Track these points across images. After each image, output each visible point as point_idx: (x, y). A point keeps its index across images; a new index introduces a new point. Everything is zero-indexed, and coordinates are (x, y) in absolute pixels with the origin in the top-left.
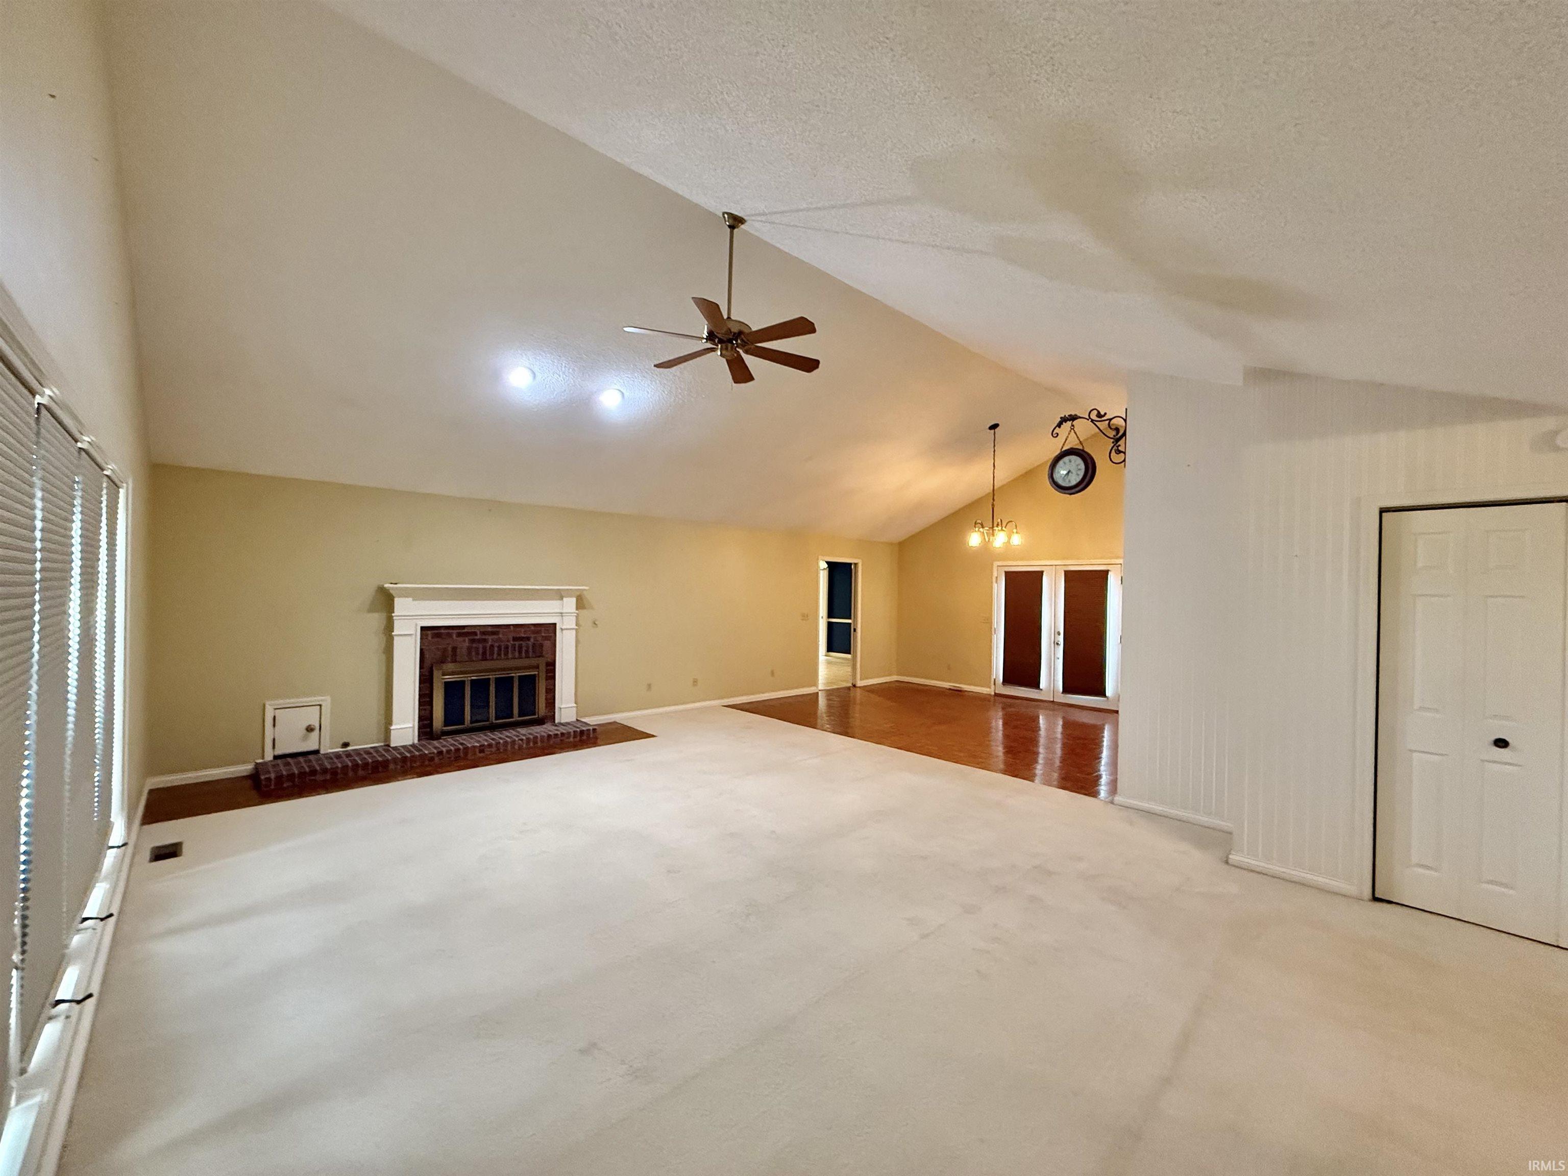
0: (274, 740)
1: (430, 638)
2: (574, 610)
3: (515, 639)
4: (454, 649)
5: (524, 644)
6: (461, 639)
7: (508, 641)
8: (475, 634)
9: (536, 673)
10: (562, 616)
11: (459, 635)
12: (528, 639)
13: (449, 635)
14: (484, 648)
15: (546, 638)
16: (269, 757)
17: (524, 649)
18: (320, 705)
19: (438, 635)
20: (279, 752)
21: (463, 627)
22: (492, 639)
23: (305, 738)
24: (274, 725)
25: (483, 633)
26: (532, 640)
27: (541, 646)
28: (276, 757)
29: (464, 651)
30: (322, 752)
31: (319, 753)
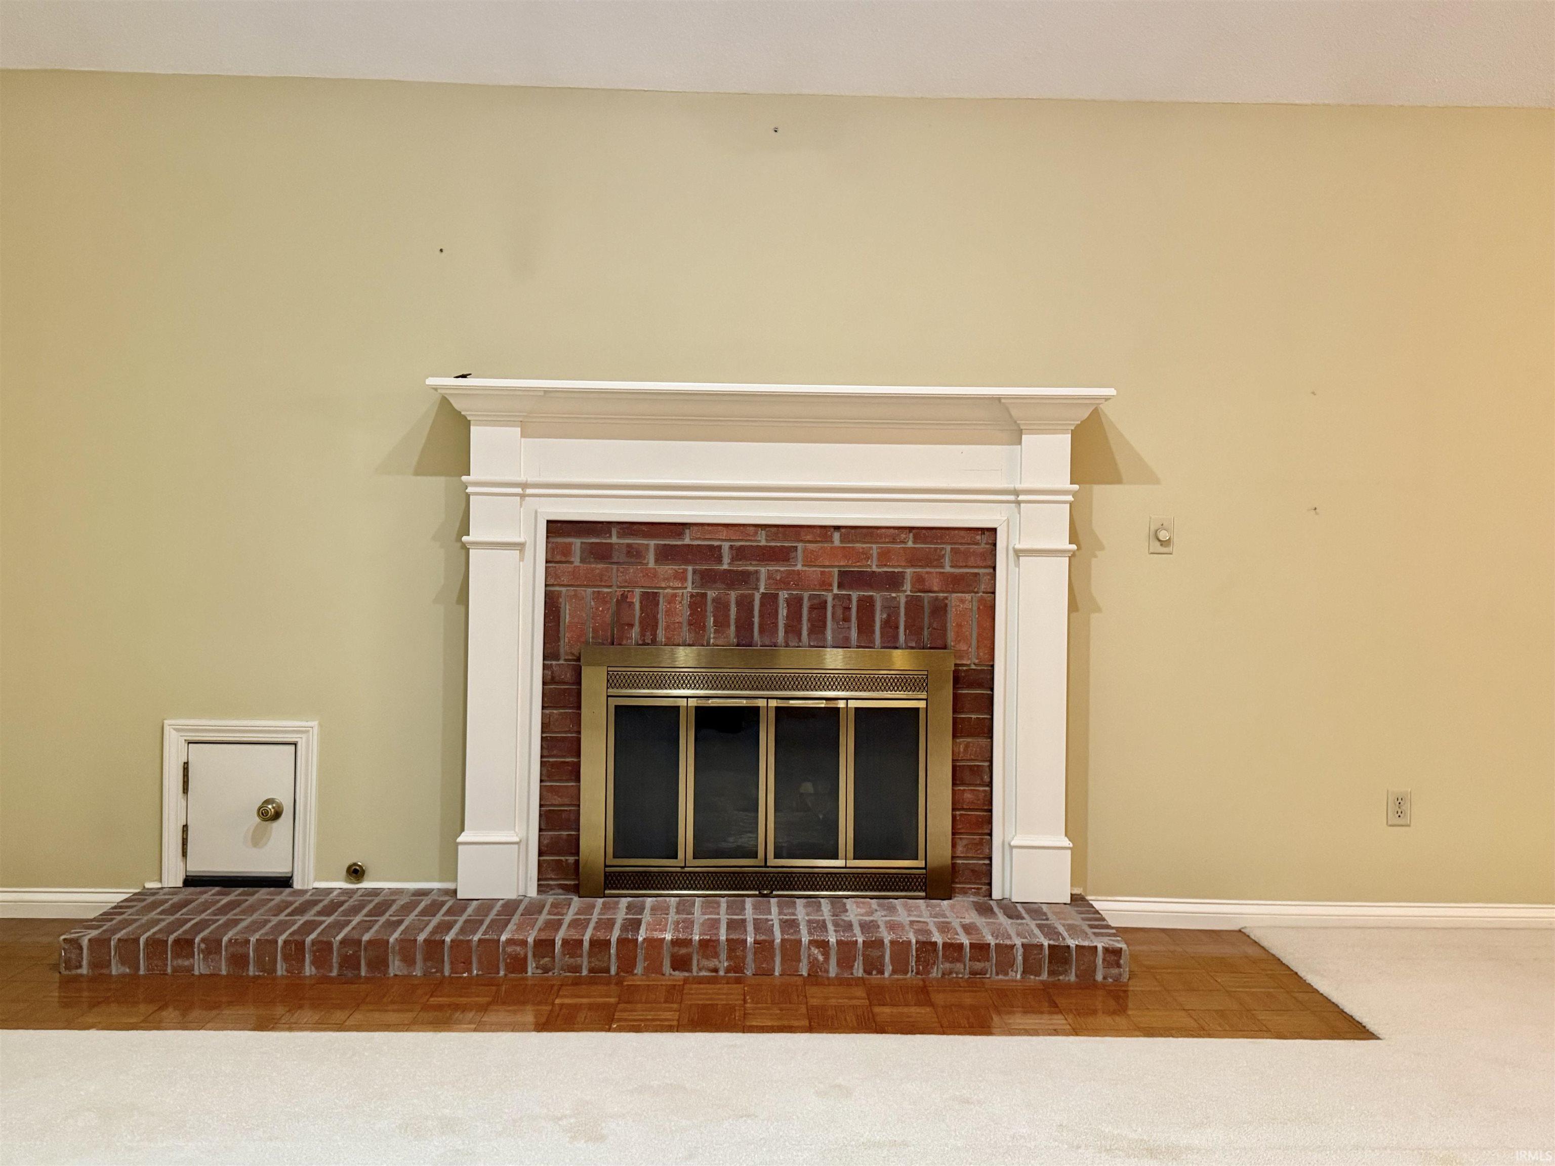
0: (185, 828)
1: (576, 560)
2: (1064, 482)
3: (849, 579)
4: (650, 600)
5: (879, 597)
6: (668, 569)
7: (826, 585)
8: (714, 553)
9: (922, 705)
10: (1018, 503)
11: (666, 555)
12: (893, 581)
13: (635, 554)
14: (745, 605)
15: (957, 583)
16: (173, 878)
17: (879, 617)
18: (295, 744)
19: (602, 554)
20: (200, 865)
21: (677, 528)
22: (770, 576)
23: (257, 839)
24: (185, 790)
25: (740, 554)
26: (907, 586)
27: (940, 609)
28: (191, 881)
29: (683, 612)
30: (297, 885)
31: (291, 886)
